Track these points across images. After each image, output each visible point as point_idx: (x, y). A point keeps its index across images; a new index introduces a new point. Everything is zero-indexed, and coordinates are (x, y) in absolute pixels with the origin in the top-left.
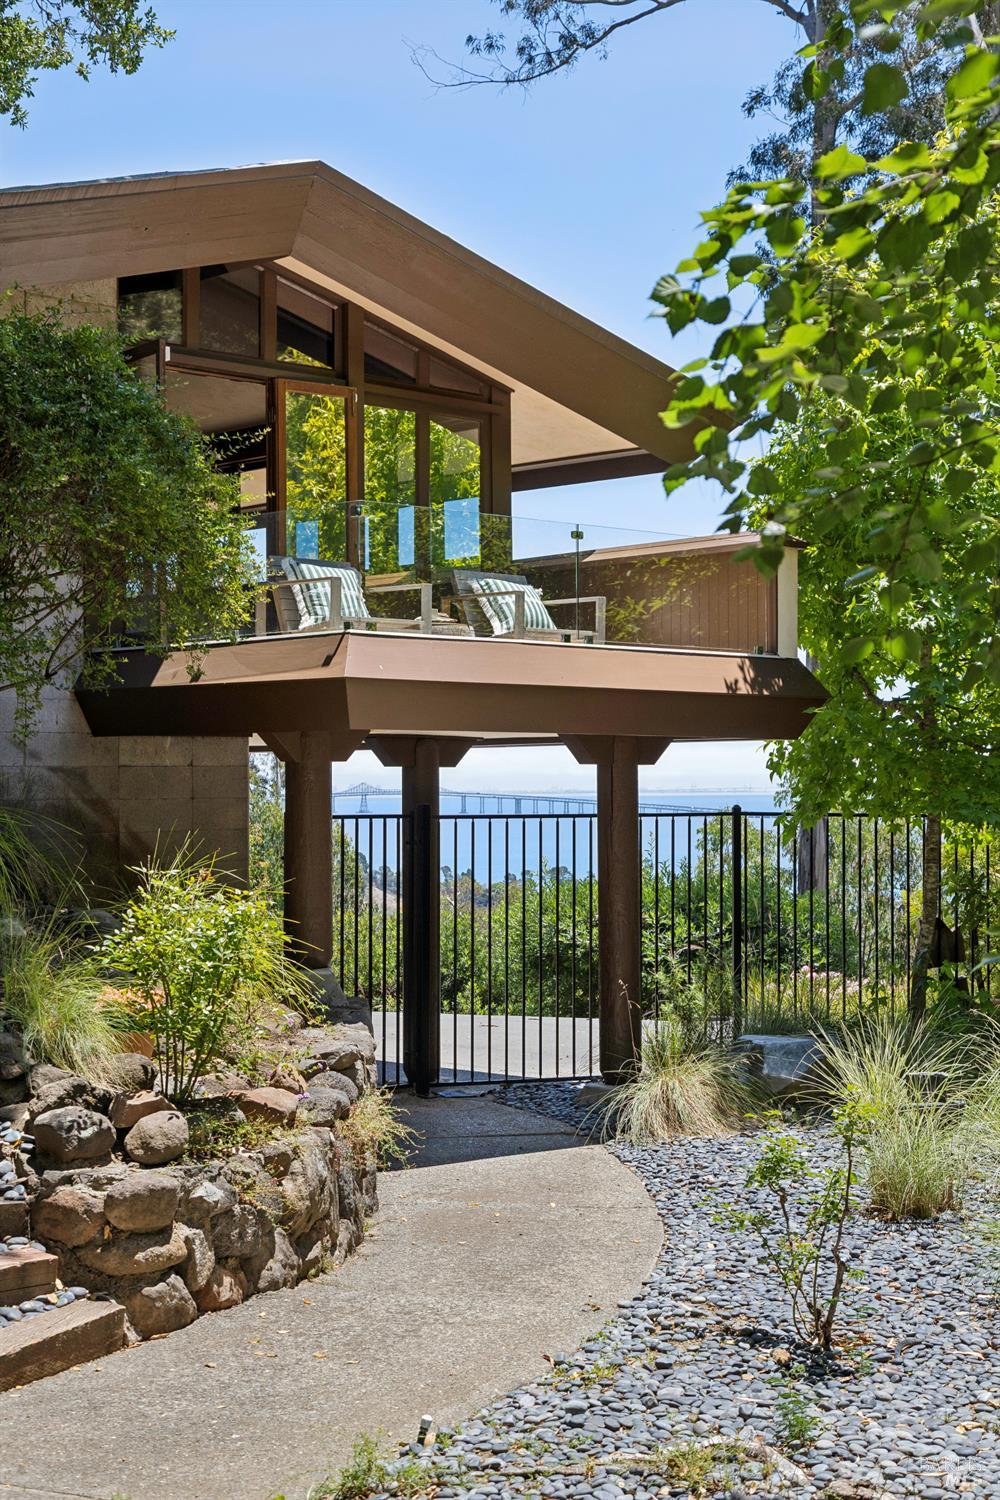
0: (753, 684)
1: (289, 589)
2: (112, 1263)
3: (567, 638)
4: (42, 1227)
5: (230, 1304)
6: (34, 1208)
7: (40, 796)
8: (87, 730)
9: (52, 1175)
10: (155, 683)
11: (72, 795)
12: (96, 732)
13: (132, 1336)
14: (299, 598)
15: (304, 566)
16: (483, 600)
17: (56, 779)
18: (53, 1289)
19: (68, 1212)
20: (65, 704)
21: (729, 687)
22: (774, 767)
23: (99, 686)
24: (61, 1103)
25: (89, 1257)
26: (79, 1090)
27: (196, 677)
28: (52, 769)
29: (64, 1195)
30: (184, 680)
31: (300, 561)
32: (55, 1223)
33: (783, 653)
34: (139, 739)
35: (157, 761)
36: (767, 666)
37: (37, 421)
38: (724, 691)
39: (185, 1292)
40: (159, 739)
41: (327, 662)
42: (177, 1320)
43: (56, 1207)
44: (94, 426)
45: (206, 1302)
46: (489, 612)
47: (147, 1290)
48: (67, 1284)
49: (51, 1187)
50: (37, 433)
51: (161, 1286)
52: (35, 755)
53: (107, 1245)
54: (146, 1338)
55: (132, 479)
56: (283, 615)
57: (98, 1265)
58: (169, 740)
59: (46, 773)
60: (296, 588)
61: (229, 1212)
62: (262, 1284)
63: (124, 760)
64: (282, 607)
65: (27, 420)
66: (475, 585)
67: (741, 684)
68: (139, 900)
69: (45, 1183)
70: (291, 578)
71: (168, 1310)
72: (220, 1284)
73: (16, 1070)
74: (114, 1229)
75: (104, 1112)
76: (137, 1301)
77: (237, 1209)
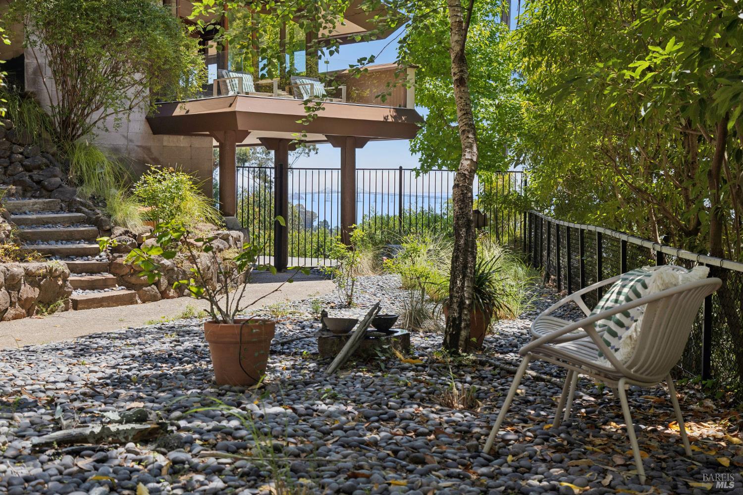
0: (394, 117)
1: (225, 81)
2: (133, 280)
3: (332, 101)
4: (112, 270)
5: (173, 297)
6: (110, 265)
7: (133, 156)
8: (151, 132)
9: (116, 255)
10: (174, 115)
11: (145, 156)
12: (154, 133)
13: (139, 301)
14: (229, 85)
15: (231, 73)
16: (301, 87)
17: (139, 149)
18: (115, 287)
19: (121, 265)
20: (143, 123)
21: (385, 118)
22: (413, 151)
23: (152, 115)
24: (121, 235)
25: (127, 278)
26: (126, 233)
27: (188, 112)
28: (138, 146)
29: (119, 260)
30: (183, 113)
31: (229, 71)
32: (116, 268)
33: (409, 107)
34: (171, 136)
35: (178, 145)
36: (401, 111)
37: (121, 19)
38: (382, 119)
39: (157, 291)
40: (179, 137)
41: (230, 106)
42: (154, 299)
43: (117, 263)
44: (143, 22)
45: (164, 295)
46: (303, 92)
47: (144, 288)
48: (119, 286)
49: (115, 258)
50: (121, 24)
51: (149, 288)
52: (131, 141)
53: (132, 275)
54: (144, 302)
55: (156, 40)
56: (223, 91)
57: (129, 280)
58: (182, 137)
59: (136, 148)
60: (228, 81)
61: (173, 269)
62: (185, 294)
63: (165, 144)
64: (222, 87)
65: (119, 19)
66: (298, 82)
67: (390, 117)
68: (147, 173)
69: (114, 257)
70: (226, 77)
71: (151, 295)
72: (170, 291)
73: (108, 227)
74: (134, 270)
75: (135, 239)
76: (141, 291)
77: (176, 269)
